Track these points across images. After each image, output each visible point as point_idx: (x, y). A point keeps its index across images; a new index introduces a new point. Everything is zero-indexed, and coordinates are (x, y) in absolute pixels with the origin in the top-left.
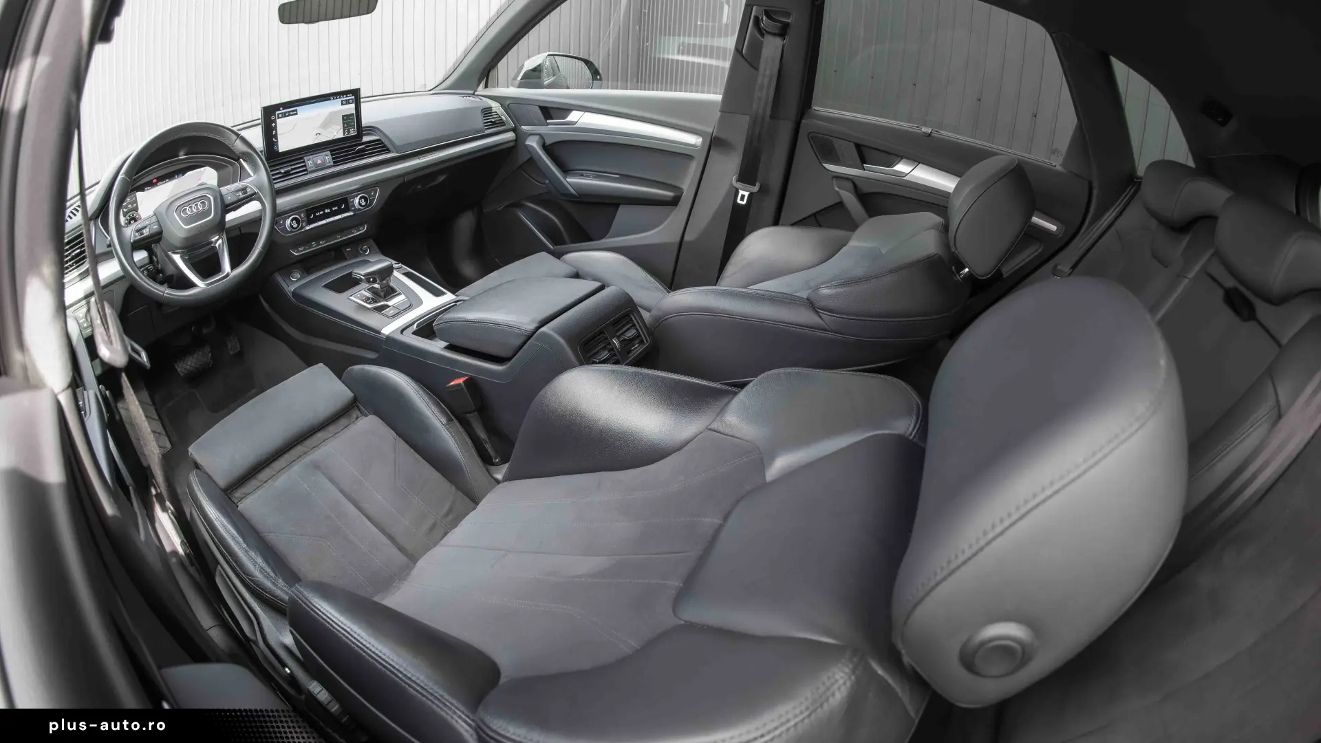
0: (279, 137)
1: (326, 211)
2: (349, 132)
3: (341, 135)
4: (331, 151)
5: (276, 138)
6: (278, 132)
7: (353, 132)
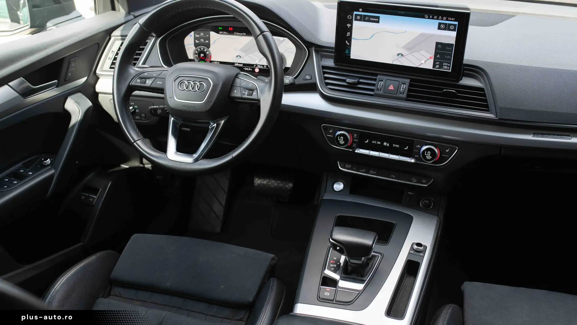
0: (353, 41)
1: (385, 144)
2: (441, 66)
3: (429, 65)
4: (412, 80)
5: (350, 42)
6: (353, 36)
7: (447, 68)
